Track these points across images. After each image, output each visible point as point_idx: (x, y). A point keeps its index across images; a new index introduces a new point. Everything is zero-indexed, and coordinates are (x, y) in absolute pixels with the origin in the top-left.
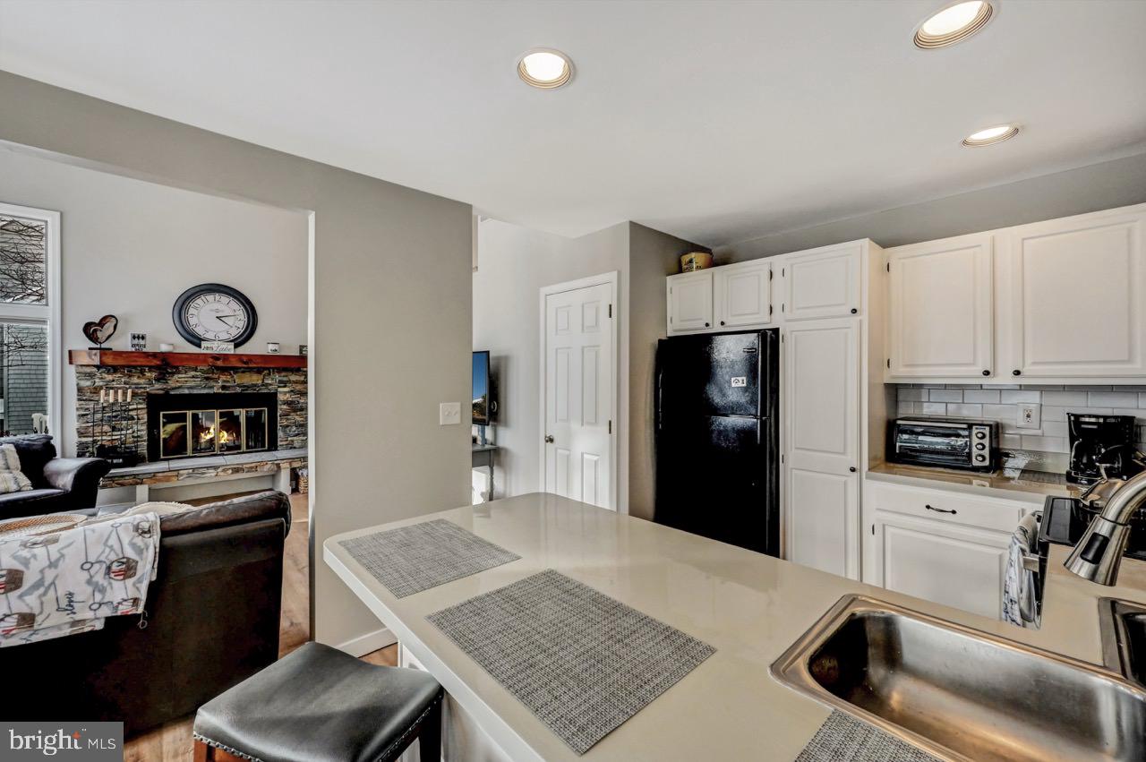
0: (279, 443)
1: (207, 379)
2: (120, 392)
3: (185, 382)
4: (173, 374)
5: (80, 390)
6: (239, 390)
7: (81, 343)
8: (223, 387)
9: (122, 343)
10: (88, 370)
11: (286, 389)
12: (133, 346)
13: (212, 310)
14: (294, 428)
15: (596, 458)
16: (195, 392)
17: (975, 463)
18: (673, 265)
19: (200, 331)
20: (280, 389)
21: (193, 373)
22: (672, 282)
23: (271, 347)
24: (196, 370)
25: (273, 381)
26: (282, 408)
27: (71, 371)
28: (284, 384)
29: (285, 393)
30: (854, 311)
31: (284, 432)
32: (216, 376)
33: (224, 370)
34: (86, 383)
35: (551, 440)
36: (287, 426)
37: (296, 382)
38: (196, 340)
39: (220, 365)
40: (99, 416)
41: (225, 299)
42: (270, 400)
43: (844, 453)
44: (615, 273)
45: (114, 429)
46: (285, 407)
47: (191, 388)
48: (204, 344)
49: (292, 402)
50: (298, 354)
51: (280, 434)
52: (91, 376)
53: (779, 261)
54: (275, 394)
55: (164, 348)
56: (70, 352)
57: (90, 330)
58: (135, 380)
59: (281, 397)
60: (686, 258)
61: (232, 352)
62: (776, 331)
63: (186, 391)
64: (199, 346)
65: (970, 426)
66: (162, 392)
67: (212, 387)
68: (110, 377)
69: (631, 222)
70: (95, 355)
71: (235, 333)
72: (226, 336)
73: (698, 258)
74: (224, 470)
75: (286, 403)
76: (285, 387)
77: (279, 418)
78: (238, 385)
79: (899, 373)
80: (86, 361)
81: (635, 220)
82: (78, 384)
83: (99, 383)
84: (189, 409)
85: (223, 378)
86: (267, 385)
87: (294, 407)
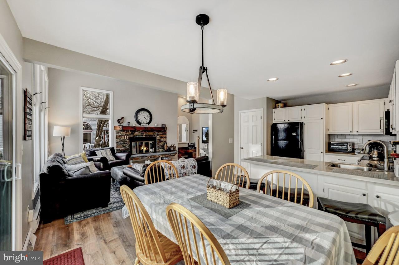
0: (157, 151)
1: (142, 133)
2: (124, 137)
3: (137, 134)
4: (135, 132)
5: (116, 136)
7: (117, 124)
8: (145, 136)
9: (125, 124)
10: (118, 131)
11: (158, 136)
12: (128, 125)
13: (143, 115)
15: (257, 152)
16: (139, 137)
17: (348, 151)
18: (274, 107)
19: (140, 121)
20: (157, 136)
21: (139, 132)
22: (274, 110)
23: (156, 125)
24: (139, 131)
25: (156, 134)
26: (157, 141)
27: (115, 131)
28: (158, 135)
29: (158, 137)
30: (322, 119)
33: (145, 131)
34: (118, 135)
35: (243, 148)
36: (159, 146)
37: (161, 134)
38: (139, 123)
39: (146, 129)
40: (120, 143)
41: (146, 112)
42: (155, 139)
43: (320, 149)
44: (263, 109)
45: (123, 146)
46: (158, 141)
47: (138, 136)
48: (142, 124)
49: (160, 140)
50: (161, 127)
51: (157, 148)
52: (118, 132)
53: (303, 107)
54: (156, 137)
55: (134, 125)
56: (114, 126)
57: (119, 121)
58: (127, 134)
59: (157, 138)
60: (277, 105)
61: (147, 126)
62: (303, 122)
63: (138, 137)
64: (141, 125)
65: (347, 143)
66: (132, 137)
67: (143, 136)
68: (122, 133)
69: (267, 97)
70: (121, 127)
71: (148, 121)
72: (145, 122)
73: (281, 105)
74: (148, 157)
75: (158, 140)
77: (157, 144)
78: (148, 135)
79: (331, 132)
80: (119, 129)
81: (268, 96)
82: (116, 135)
83: (120, 134)
84: (138, 141)
85: (145, 133)
86: (154, 135)
87: (160, 141)
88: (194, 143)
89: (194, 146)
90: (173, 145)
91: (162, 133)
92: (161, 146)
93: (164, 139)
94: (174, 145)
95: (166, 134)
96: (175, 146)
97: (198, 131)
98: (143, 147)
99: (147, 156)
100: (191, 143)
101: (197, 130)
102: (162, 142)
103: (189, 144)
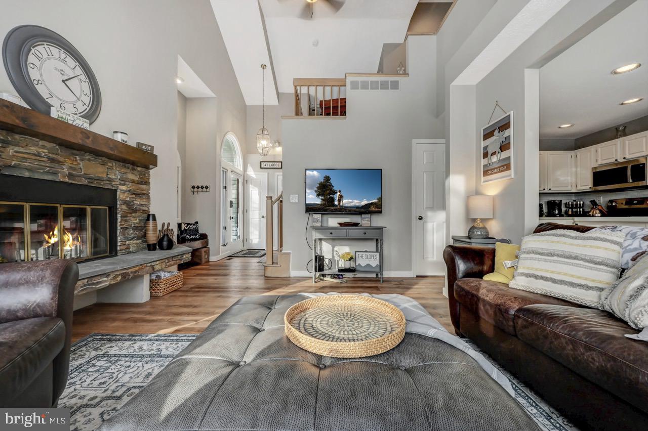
0: (118, 248)
1: (52, 160)
3: (23, 160)
6: (85, 182)
8: (70, 176)
11: (124, 188)
13: (56, 69)
14: (132, 231)
19: (42, 91)
20: (121, 187)
21: (35, 149)
23: (121, 136)
24: (38, 145)
25: (115, 175)
26: (121, 208)
28: (124, 181)
29: (124, 192)
31: (124, 235)
32: (62, 159)
36: (127, 228)
37: (133, 182)
42: (111, 198)
46: (124, 207)
49: (130, 202)
51: (119, 238)
54: (116, 192)
59: (120, 196)
63: (26, 174)
67: (55, 173)
72: (72, 110)
75: (125, 203)
76: (124, 185)
77: (119, 220)
78: (85, 176)
85: (68, 163)
86: (110, 180)
87: (132, 210)
88: (197, 223)
89: (197, 231)
90: (166, 227)
91: (136, 178)
92: (136, 228)
93: (143, 202)
94: (169, 224)
95: (147, 183)
96: (170, 228)
97: (211, 189)
98: (56, 232)
99: (107, 275)
100: (188, 224)
101: (207, 187)
102: (135, 211)
103: (183, 227)
